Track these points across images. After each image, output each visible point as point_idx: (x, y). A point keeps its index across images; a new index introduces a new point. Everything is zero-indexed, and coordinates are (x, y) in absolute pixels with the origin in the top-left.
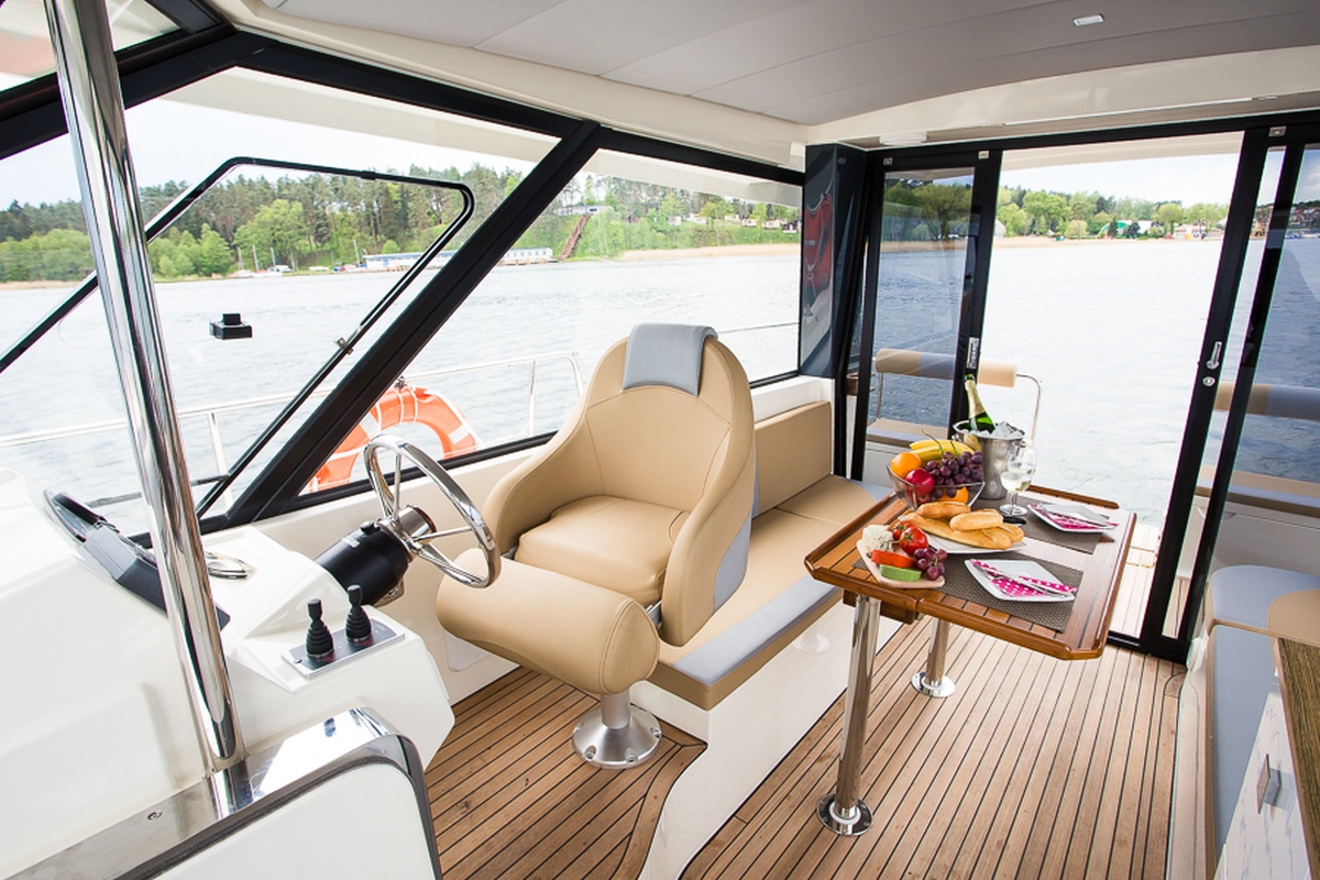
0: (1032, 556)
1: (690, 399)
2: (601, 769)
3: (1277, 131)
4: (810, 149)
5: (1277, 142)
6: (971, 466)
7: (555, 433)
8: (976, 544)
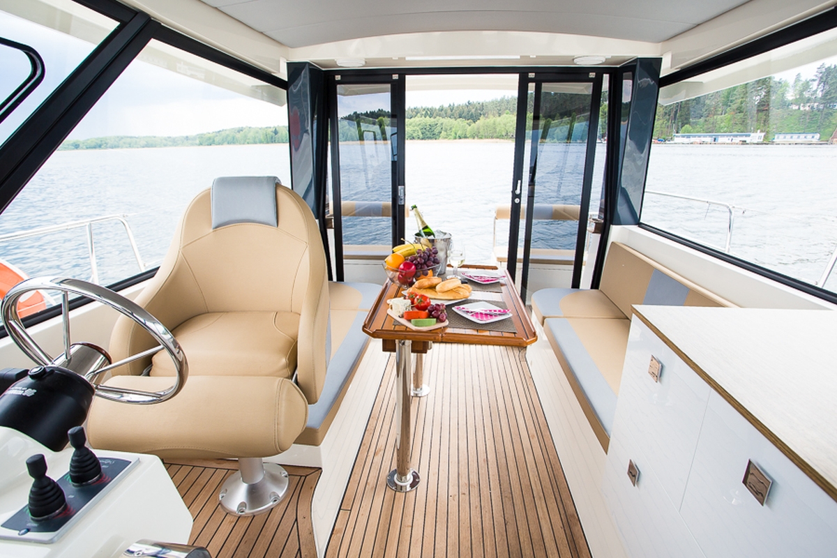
0: (481, 299)
1: (273, 229)
2: (254, 516)
3: (532, 75)
4: (290, 65)
5: (532, 80)
6: (433, 255)
7: (158, 268)
8: (452, 298)
